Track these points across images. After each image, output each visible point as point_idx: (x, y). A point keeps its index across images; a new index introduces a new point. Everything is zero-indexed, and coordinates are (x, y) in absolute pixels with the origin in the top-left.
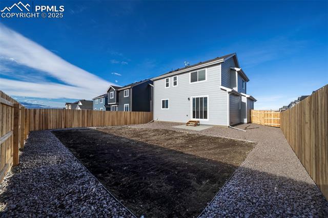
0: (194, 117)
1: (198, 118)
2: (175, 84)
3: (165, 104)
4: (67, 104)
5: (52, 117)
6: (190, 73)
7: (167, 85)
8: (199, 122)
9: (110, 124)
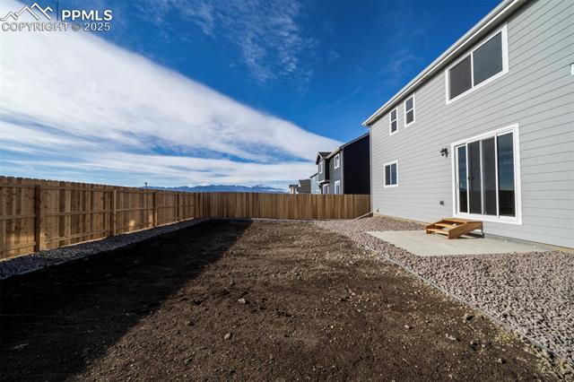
0: (463, 209)
1: (476, 210)
2: (410, 118)
3: (391, 174)
4: (290, 186)
5: (214, 203)
6: (447, 72)
7: (394, 128)
8: (480, 225)
9: (287, 215)
